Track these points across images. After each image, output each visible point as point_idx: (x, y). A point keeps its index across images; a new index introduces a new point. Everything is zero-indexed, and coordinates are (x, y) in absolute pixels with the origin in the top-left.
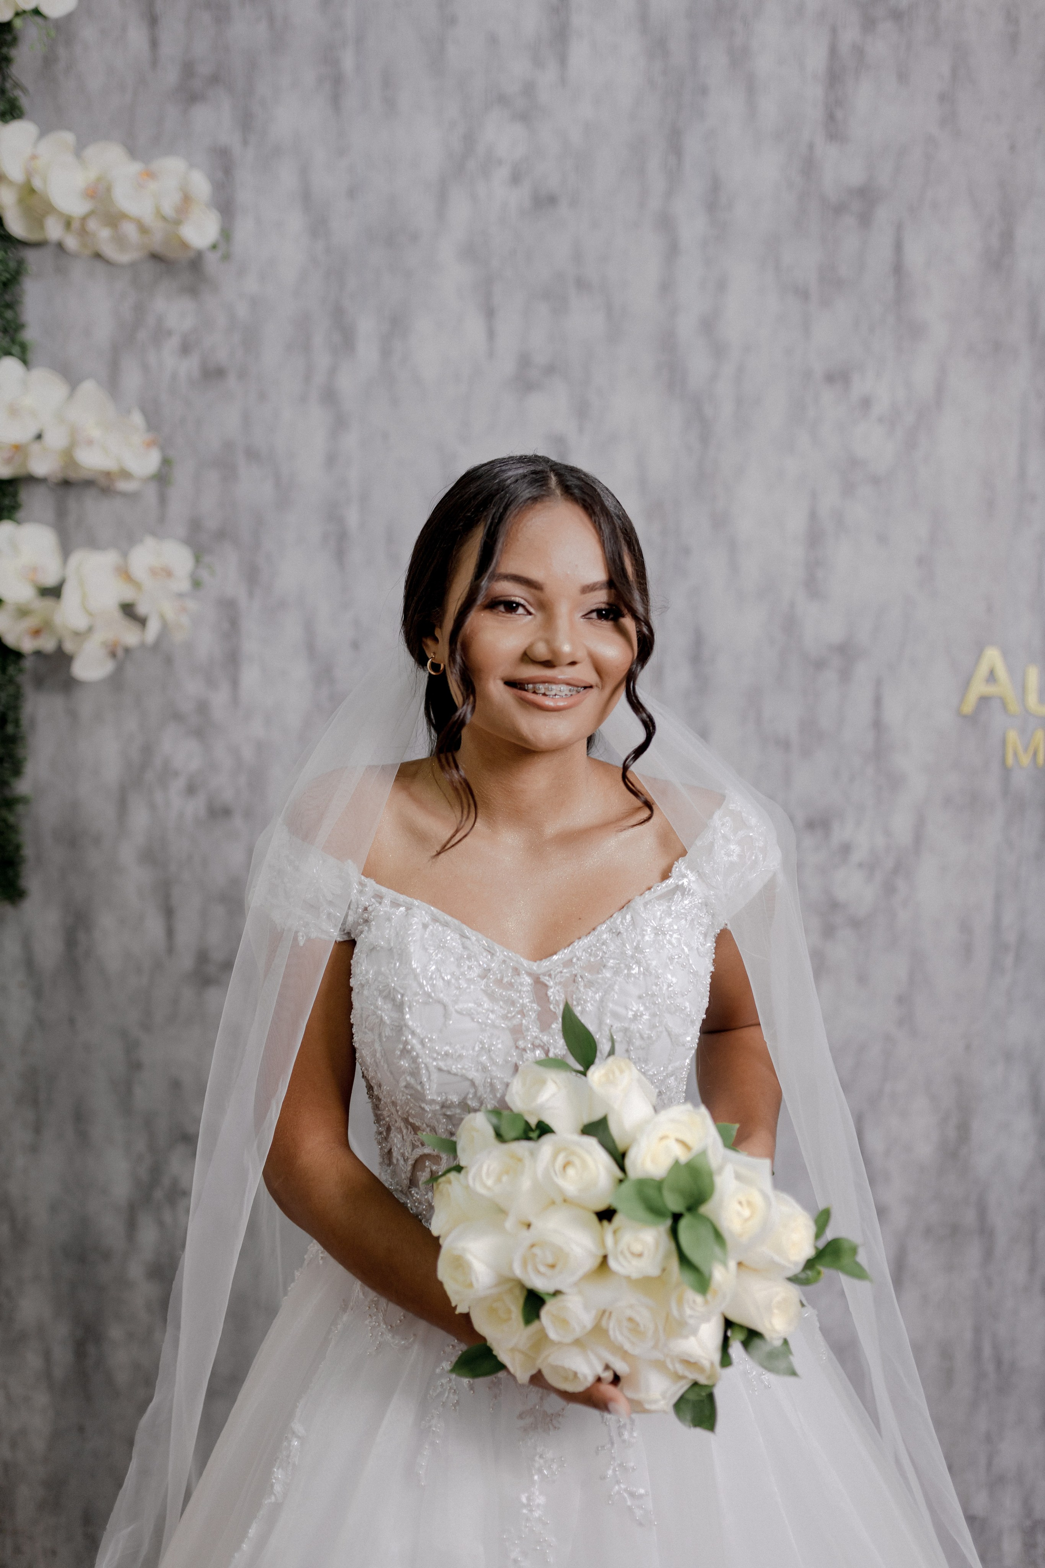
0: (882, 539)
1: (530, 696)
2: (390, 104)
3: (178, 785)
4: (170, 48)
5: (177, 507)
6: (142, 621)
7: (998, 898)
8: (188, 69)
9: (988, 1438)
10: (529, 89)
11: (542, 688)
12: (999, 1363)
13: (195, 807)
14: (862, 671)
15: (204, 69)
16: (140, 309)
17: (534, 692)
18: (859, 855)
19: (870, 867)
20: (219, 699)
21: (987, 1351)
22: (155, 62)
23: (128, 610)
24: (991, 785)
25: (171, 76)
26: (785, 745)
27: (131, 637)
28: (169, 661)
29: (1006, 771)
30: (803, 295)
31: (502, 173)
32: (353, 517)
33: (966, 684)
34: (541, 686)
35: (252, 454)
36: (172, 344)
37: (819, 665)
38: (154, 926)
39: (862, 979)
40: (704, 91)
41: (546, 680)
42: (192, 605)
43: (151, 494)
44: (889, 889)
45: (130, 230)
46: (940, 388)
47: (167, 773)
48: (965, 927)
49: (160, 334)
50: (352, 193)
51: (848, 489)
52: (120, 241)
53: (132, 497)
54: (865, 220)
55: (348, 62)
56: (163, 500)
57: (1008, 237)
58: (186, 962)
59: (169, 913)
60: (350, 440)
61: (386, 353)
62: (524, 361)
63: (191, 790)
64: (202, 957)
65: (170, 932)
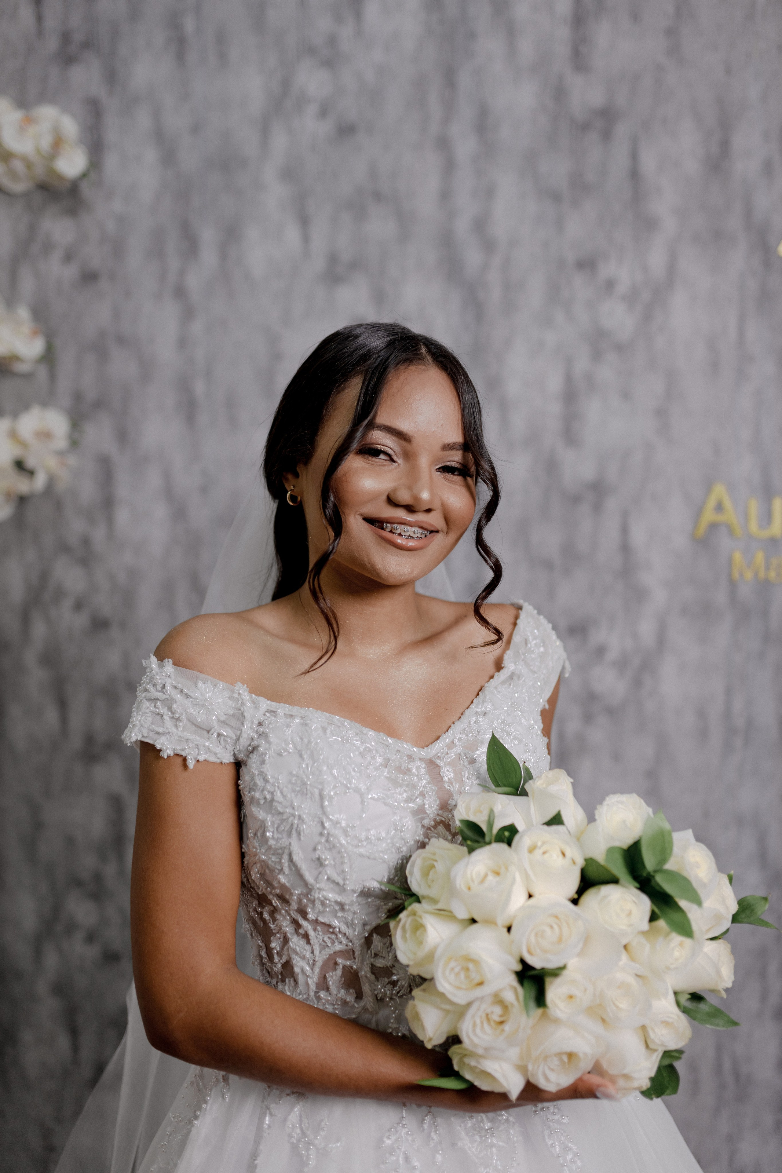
0: (626, 395)
1: (386, 534)
2: (223, 57)
3: (67, 604)
4: (51, 22)
5: (64, 384)
6: (31, 473)
7: (729, 692)
8: (66, 38)
9: (730, 1139)
10: (332, 41)
11: (400, 528)
12: (737, 1076)
13: (81, 621)
14: (612, 504)
15: (78, 37)
16: (32, 229)
17: (391, 532)
18: (612, 655)
19: (621, 665)
20: (99, 535)
21: (727, 1066)
22: (40, 33)
23: (20, 465)
24: (721, 597)
25: (52, 44)
26: (548, 565)
27: (23, 486)
28: (59, 505)
29: (733, 585)
30: (556, 197)
31: (312, 110)
32: (200, 388)
33: (699, 512)
34: (398, 526)
35: (121, 340)
36: (57, 256)
37: (576, 499)
38: (51, 715)
39: (617, 757)
40: (472, 36)
41: (403, 522)
42: (72, 460)
43: (42, 372)
44: (637, 683)
45: (18, 166)
46: (671, 270)
47: (59, 594)
48: (701, 714)
49: (48, 247)
50: (196, 129)
51: (597, 355)
52: (13, 175)
53: (28, 376)
54: (607, 135)
55: (189, 25)
56: (52, 377)
57: (725, 145)
58: (76, 742)
59: (62, 704)
60: (197, 327)
61: (224, 256)
62: (333, 259)
63: (78, 606)
64: (89, 739)
65: (64, 719)
